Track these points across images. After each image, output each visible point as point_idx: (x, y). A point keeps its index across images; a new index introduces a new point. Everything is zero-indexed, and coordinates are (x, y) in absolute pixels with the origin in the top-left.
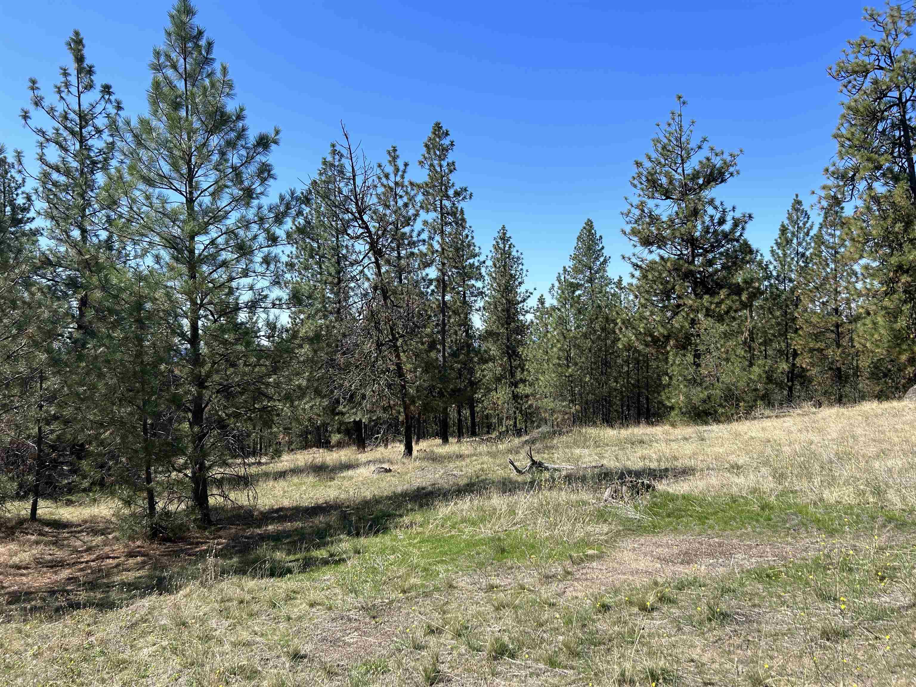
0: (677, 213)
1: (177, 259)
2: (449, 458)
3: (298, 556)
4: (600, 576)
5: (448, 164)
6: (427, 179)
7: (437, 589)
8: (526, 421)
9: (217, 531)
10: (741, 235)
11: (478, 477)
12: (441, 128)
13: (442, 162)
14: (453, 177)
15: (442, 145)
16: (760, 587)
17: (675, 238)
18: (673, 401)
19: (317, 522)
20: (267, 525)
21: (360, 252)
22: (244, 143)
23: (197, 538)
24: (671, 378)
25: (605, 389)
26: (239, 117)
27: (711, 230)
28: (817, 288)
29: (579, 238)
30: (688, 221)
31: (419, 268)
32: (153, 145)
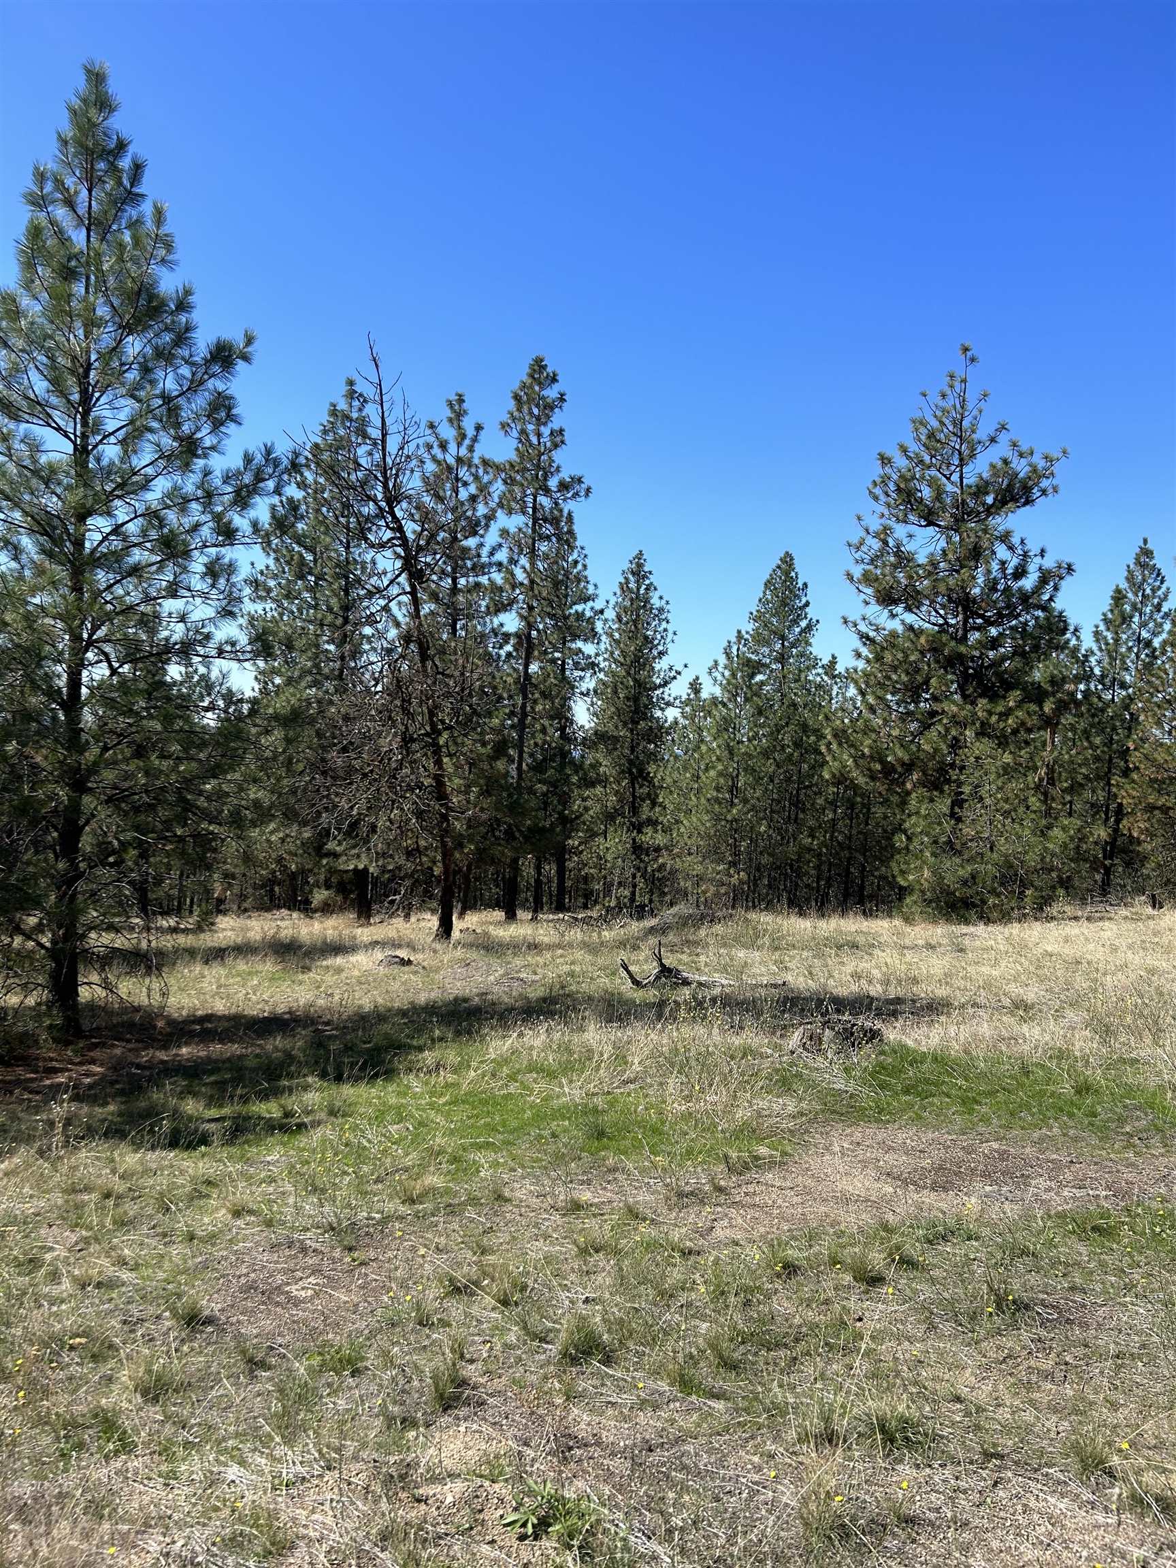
0: (944, 551)
1: (49, 554)
2: (515, 947)
3: (226, 1111)
4: (779, 1202)
5: (552, 433)
6: (513, 456)
7: (473, 1201)
8: (651, 892)
9: (90, 1050)
10: (1051, 599)
11: (563, 987)
12: (545, 367)
13: (542, 428)
14: (558, 456)
15: (544, 398)
16: (1083, 1250)
17: (937, 594)
18: (911, 877)
19: (269, 1047)
20: (179, 1047)
21: (385, 573)
22: (186, 353)
23: (51, 1059)
24: (909, 839)
25: (792, 848)
26: (183, 306)
27: (1001, 587)
28: (1169, 702)
29: (768, 584)
30: (962, 567)
31: (488, 613)
32: (20, 343)
